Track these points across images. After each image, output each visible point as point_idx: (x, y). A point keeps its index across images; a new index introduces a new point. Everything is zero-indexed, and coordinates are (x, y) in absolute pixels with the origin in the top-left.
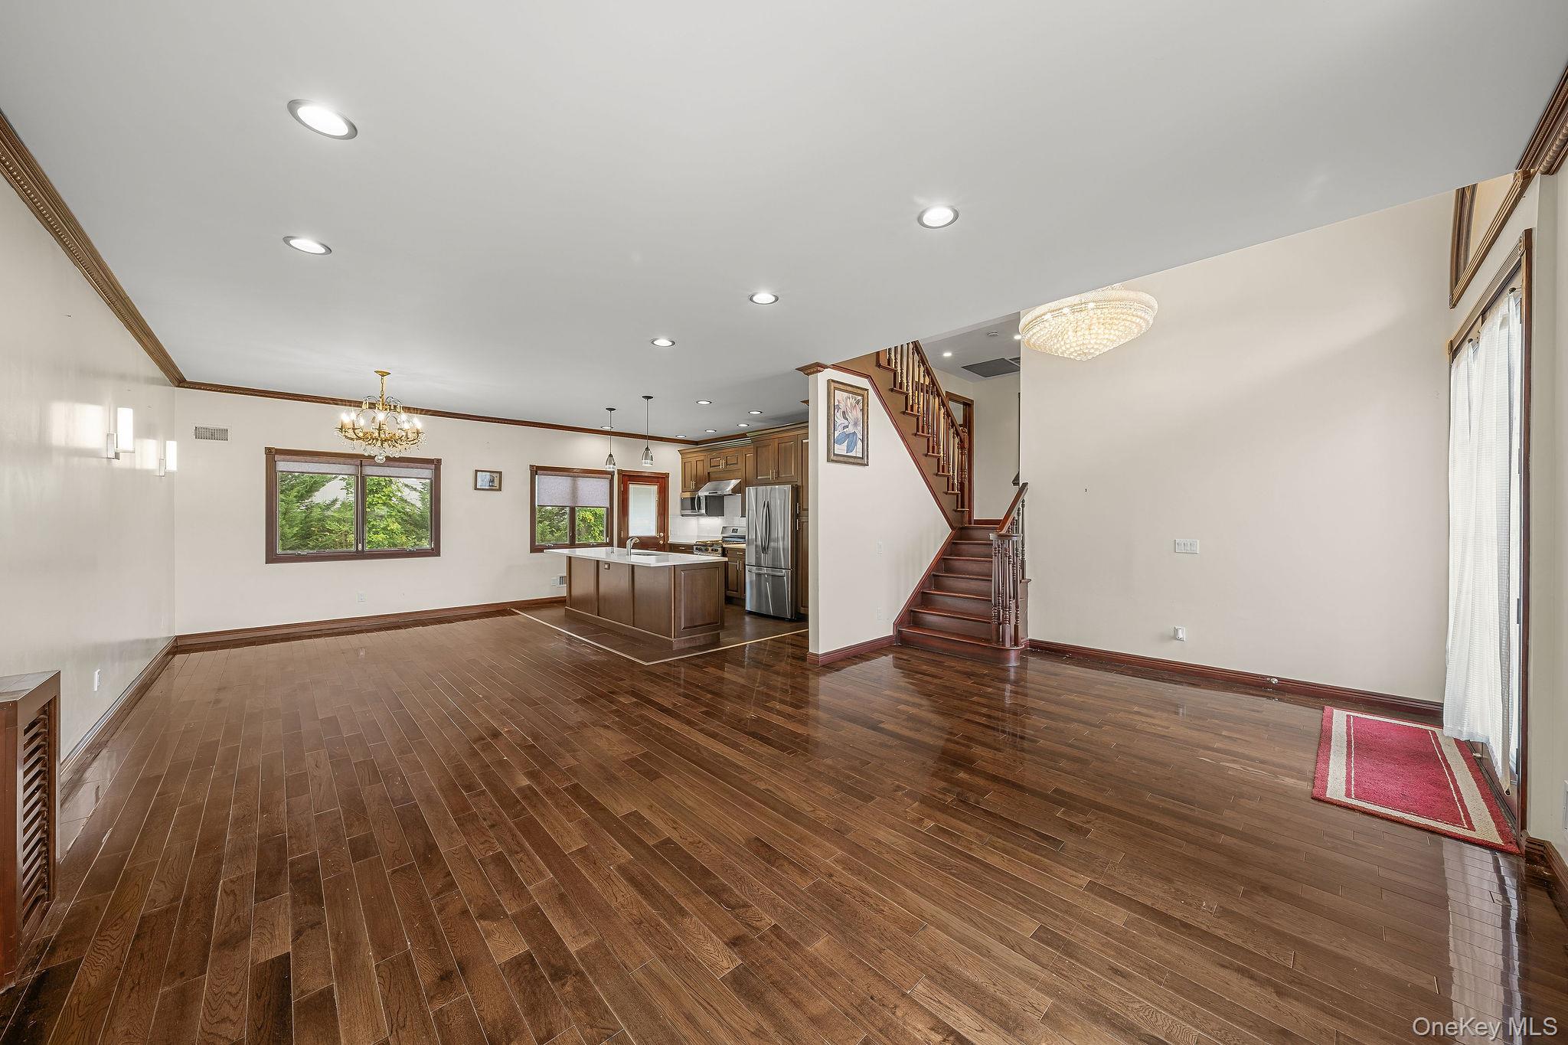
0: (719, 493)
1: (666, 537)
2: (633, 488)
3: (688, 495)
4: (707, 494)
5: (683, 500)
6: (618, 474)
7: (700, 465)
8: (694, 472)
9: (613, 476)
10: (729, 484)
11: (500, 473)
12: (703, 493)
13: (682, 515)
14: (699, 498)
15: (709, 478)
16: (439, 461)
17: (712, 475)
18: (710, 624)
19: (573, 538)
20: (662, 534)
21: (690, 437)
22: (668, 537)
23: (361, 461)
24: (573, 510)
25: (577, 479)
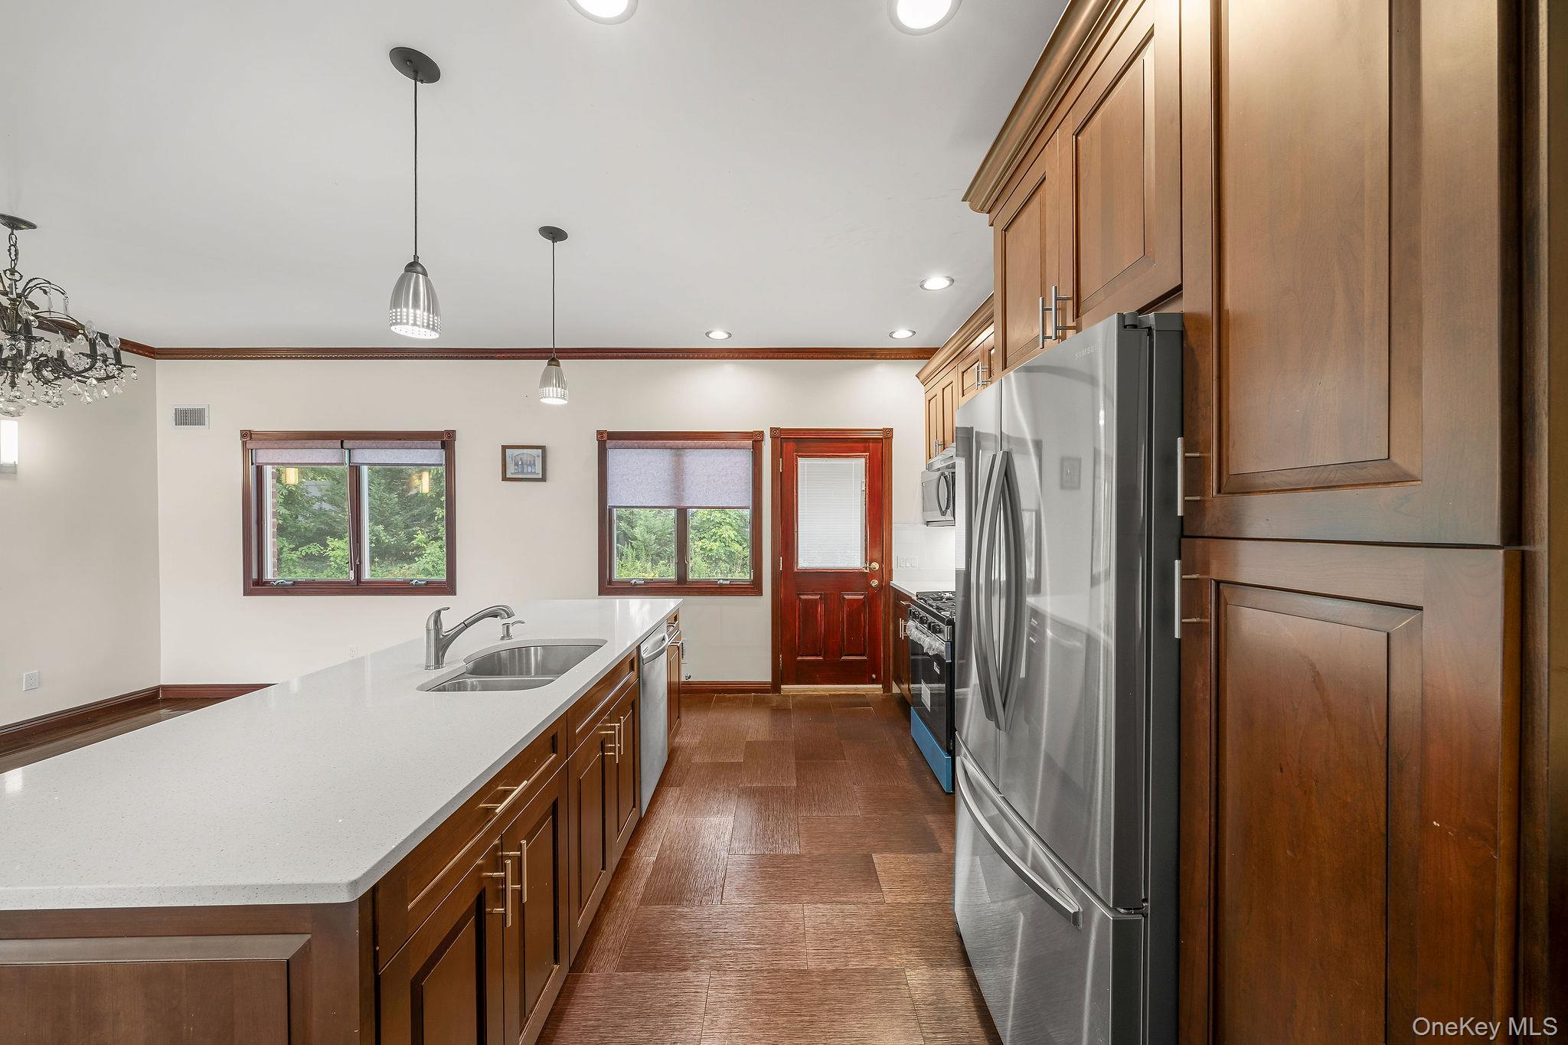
1: (886, 571)
2: (808, 468)
5: (925, 489)
6: (772, 437)
8: (940, 421)
9: (759, 443)
11: (544, 448)
13: (926, 524)
14: (943, 479)
16: (451, 434)
19: (682, 568)
20: (876, 566)
22: (891, 574)
23: (342, 442)
24: (682, 514)
25: (682, 452)
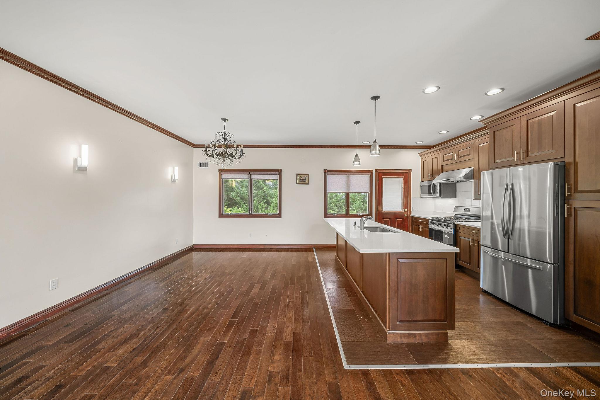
0: (452, 180)
1: (409, 212)
2: (386, 181)
3: (426, 183)
4: (440, 181)
5: (422, 187)
6: (376, 172)
7: (435, 161)
8: (430, 168)
9: (372, 173)
10: (461, 173)
11: (308, 175)
12: (438, 181)
13: (422, 197)
14: (434, 185)
15: (443, 170)
16: (281, 170)
17: (445, 168)
18: (434, 321)
19: (348, 211)
20: (406, 210)
21: (427, 143)
22: (410, 212)
23: (250, 172)
24: (348, 194)
25: (349, 176)
